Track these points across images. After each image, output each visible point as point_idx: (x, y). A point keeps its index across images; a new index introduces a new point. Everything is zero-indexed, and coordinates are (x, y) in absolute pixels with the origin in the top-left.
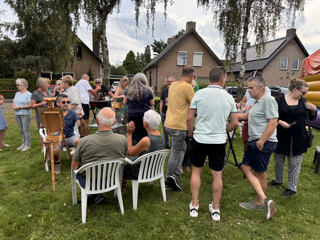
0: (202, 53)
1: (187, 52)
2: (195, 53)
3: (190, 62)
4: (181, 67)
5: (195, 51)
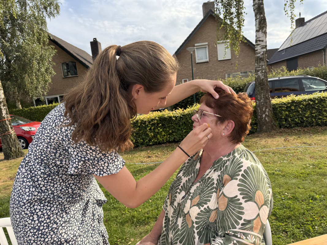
0: (229, 41)
2: (218, 42)
3: (213, 56)
4: (201, 64)
5: (219, 40)
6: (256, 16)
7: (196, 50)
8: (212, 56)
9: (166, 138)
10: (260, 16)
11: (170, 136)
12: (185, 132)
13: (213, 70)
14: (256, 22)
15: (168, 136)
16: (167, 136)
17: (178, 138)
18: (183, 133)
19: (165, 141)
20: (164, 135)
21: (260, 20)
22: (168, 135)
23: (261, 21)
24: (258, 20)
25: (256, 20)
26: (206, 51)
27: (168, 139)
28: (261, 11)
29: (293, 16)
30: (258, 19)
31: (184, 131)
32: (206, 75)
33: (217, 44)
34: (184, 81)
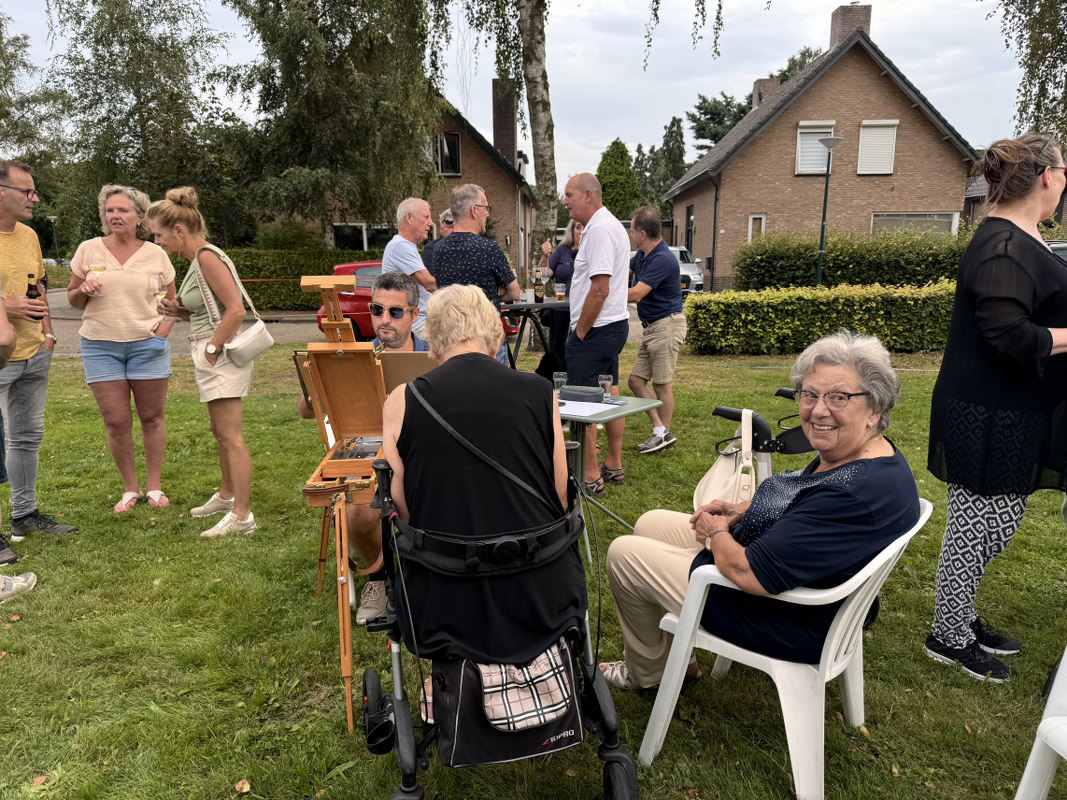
0: (896, 122)
1: (833, 122)
2: (865, 122)
3: (846, 159)
4: (809, 180)
5: (868, 117)
8: (841, 159)
13: (839, 199)
33: (861, 129)
34: (754, 219)
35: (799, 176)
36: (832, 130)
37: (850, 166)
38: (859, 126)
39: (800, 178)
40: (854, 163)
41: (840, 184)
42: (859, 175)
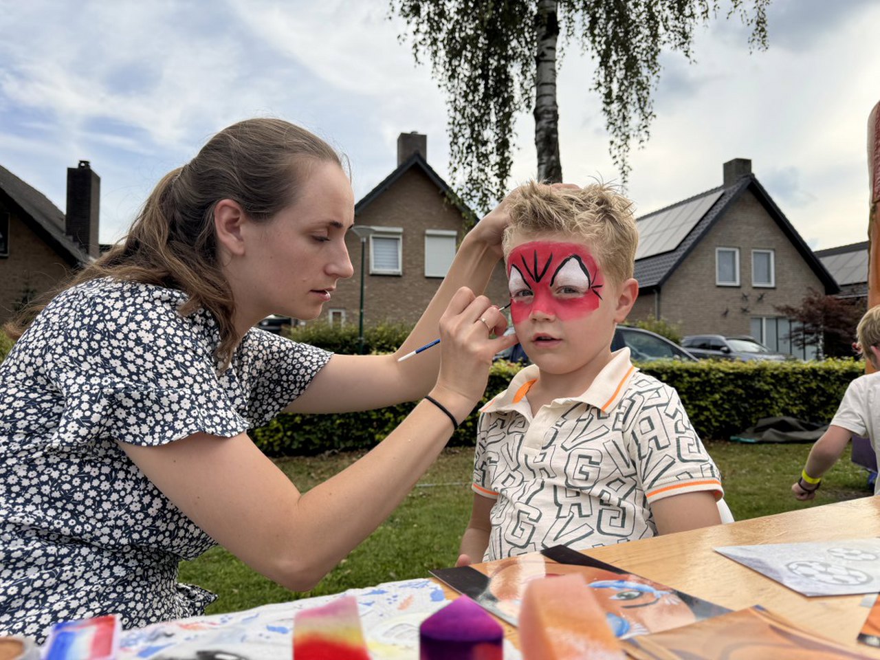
0: (452, 232)
1: (400, 230)
2: (428, 232)
3: (414, 263)
4: (383, 279)
5: (430, 228)
6: (539, 156)
7: (371, 241)
8: (410, 262)
9: (281, 439)
10: (549, 160)
11: (295, 435)
12: (340, 424)
13: (411, 298)
14: (539, 169)
15: (289, 433)
16: (285, 432)
17: (317, 441)
18: (335, 426)
19: (277, 449)
20: (277, 430)
21: (547, 167)
22: (289, 429)
23: (551, 170)
24: (543, 167)
25: (539, 165)
26: (397, 248)
27: (288, 442)
28: (552, 148)
29: (625, 169)
30: (544, 164)
31: (338, 422)
32: (393, 308)
33: (427, 239)
34: (334, 313)
35: (374, 275)
36: (401, 237)
37: (419, 269)
38: (424, 235)
39: (374, 278)
40: (421, 265)
41: (411, 284)
42: (428, 278)
